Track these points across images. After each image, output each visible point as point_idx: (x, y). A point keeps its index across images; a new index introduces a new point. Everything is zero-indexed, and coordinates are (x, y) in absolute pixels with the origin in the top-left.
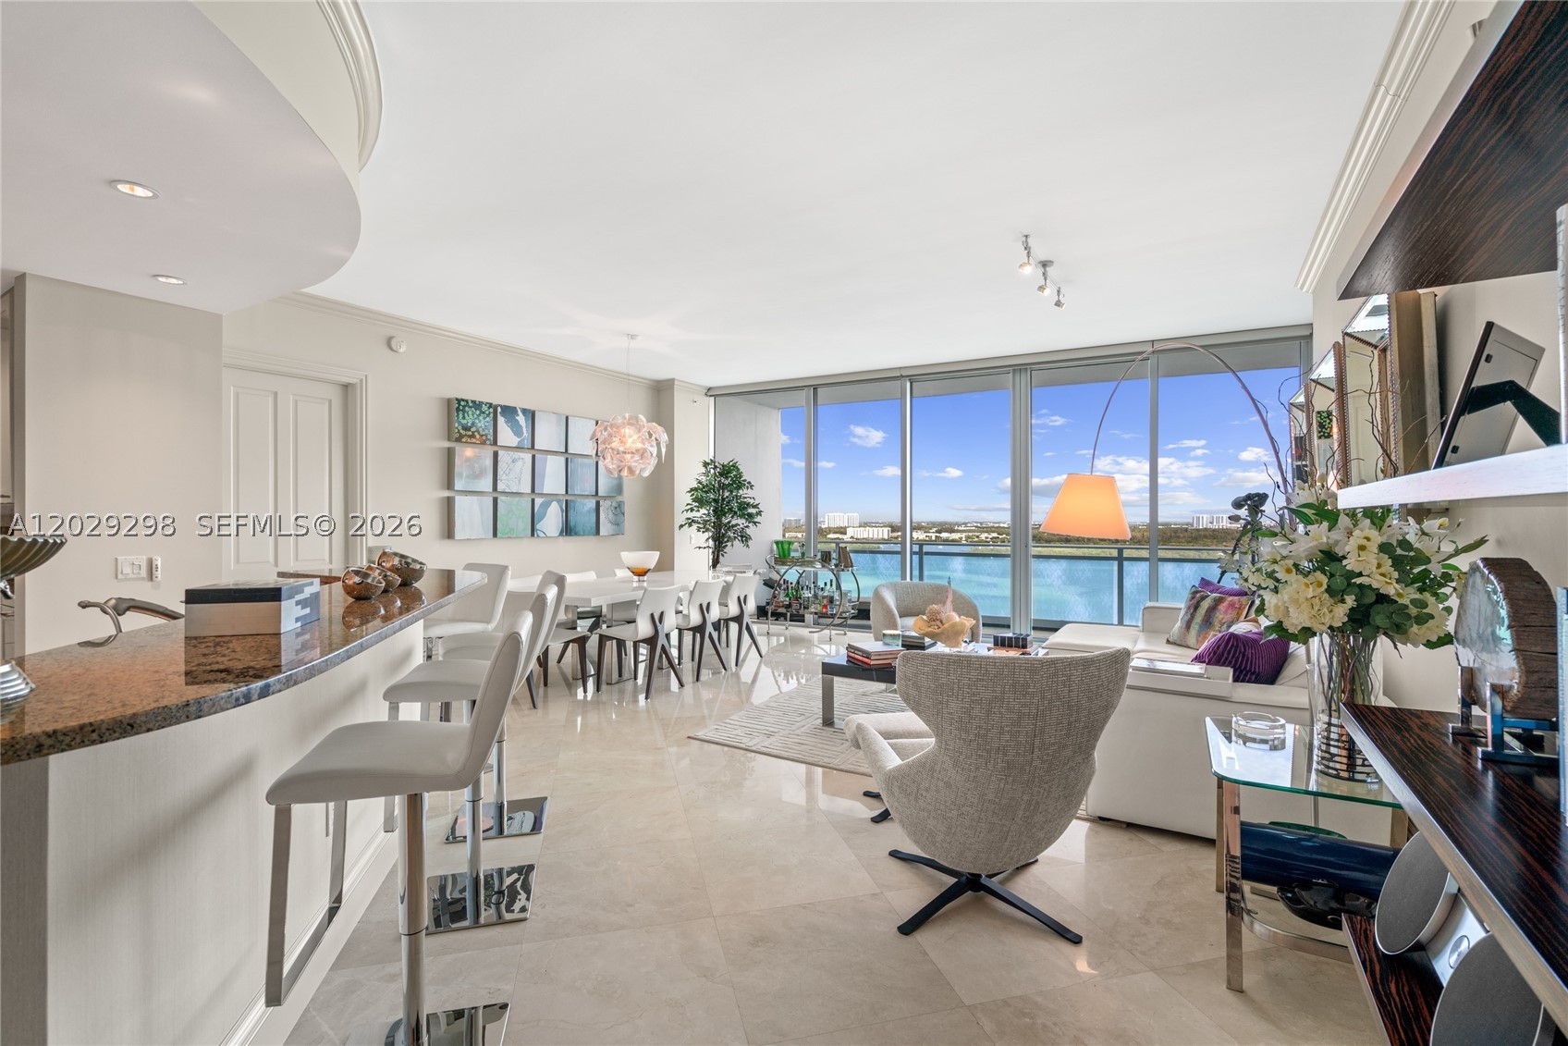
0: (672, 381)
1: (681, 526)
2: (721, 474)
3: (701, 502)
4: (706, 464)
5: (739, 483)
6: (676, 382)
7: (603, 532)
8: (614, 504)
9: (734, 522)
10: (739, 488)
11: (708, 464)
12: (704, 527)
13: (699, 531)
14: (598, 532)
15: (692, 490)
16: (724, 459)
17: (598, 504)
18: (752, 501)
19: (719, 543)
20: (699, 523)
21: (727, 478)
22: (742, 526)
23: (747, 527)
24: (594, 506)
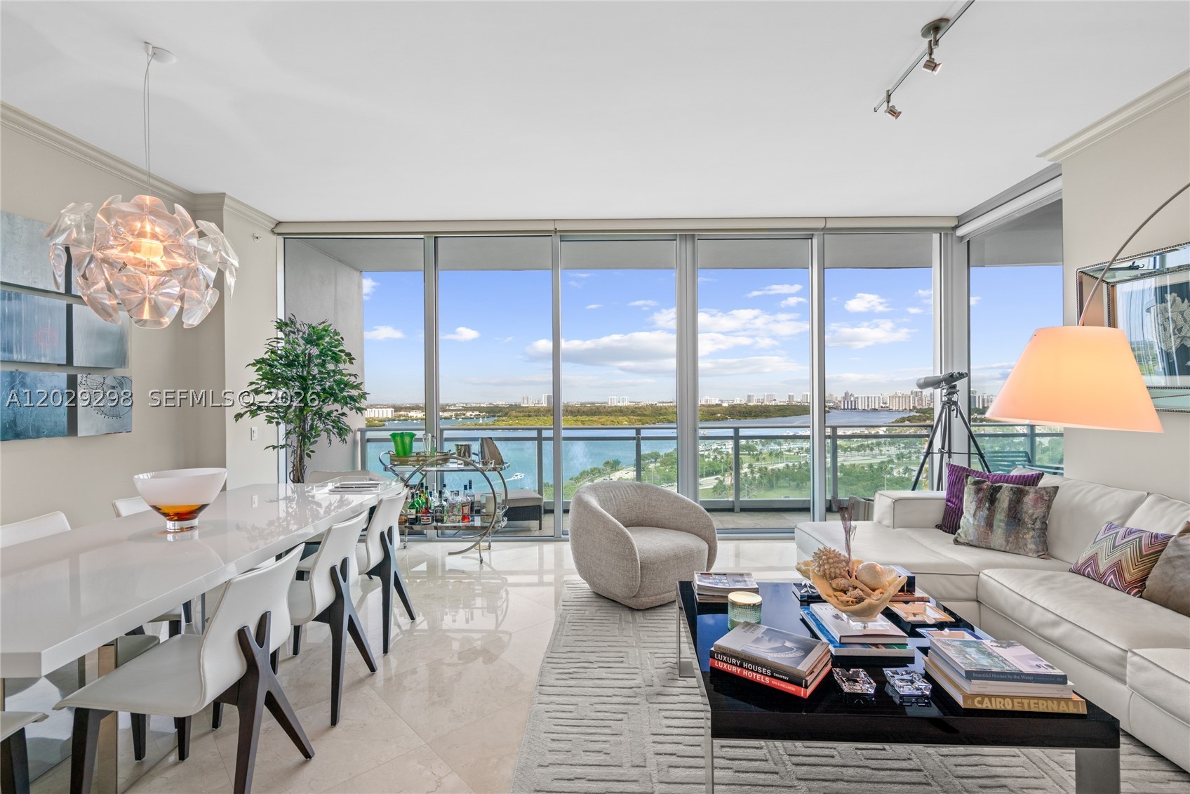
0: (222, 196)
1: (239, 416)
2: (309, 341)
3: (273, 380)
4: (281, 326)
5: (335, 354)
6: (227, 201)
7: (83, 428)
8: (109, 381)
9: (326, 409)
10: (336, 359)
11: (286, 325)
12: (278, 413)
13: (270, 422)
14: (72, 429)
15: (258, 362)
16: (310, 316)
17: (72, 382)
18: (353, 379)
19: (303, 439)
20: (268, 409)
21: (318, 345)
22: (335, 413)
23: (343, 414)
24: (64, 384)
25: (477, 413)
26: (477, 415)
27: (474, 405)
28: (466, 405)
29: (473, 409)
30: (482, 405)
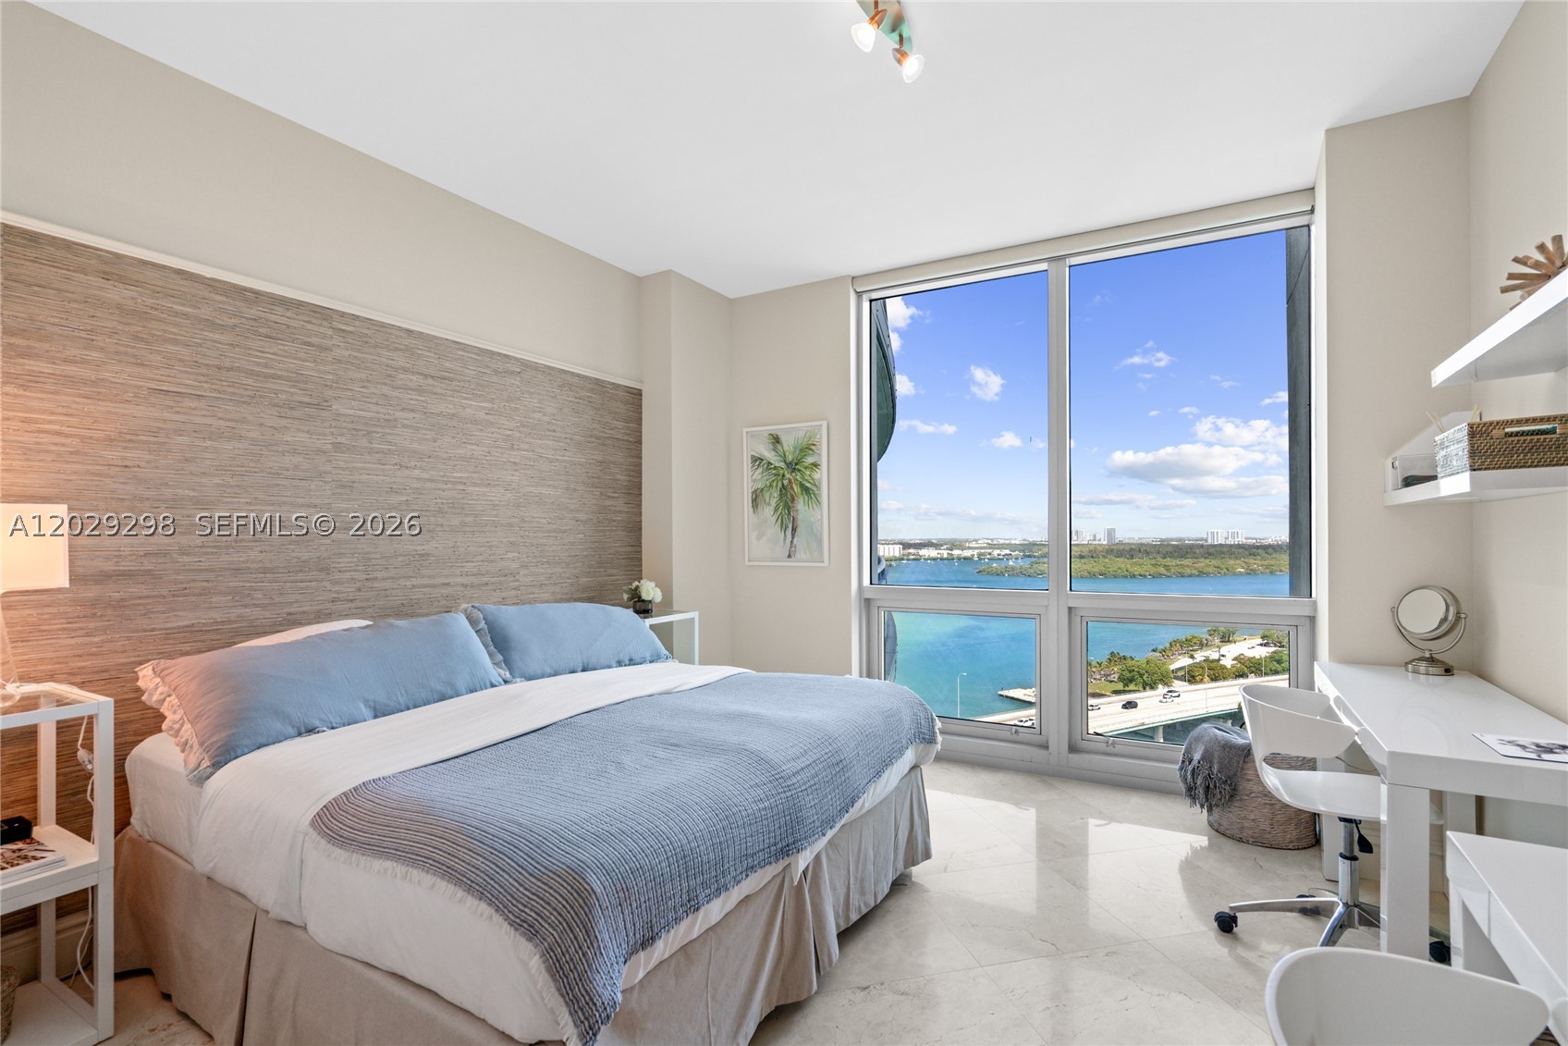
25: (1007, 552)
26: (1006, 555)
27: (1001, 542)
28: (992, 540)
29: (1001, 547)
30: (1013, 542)
